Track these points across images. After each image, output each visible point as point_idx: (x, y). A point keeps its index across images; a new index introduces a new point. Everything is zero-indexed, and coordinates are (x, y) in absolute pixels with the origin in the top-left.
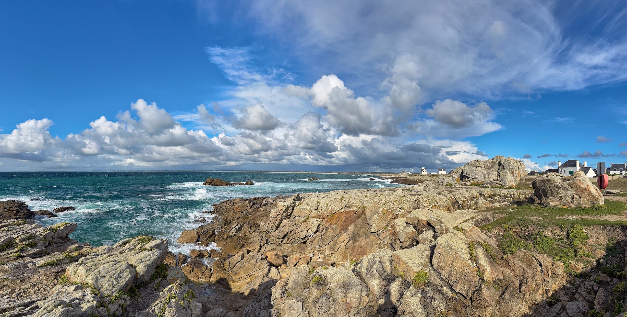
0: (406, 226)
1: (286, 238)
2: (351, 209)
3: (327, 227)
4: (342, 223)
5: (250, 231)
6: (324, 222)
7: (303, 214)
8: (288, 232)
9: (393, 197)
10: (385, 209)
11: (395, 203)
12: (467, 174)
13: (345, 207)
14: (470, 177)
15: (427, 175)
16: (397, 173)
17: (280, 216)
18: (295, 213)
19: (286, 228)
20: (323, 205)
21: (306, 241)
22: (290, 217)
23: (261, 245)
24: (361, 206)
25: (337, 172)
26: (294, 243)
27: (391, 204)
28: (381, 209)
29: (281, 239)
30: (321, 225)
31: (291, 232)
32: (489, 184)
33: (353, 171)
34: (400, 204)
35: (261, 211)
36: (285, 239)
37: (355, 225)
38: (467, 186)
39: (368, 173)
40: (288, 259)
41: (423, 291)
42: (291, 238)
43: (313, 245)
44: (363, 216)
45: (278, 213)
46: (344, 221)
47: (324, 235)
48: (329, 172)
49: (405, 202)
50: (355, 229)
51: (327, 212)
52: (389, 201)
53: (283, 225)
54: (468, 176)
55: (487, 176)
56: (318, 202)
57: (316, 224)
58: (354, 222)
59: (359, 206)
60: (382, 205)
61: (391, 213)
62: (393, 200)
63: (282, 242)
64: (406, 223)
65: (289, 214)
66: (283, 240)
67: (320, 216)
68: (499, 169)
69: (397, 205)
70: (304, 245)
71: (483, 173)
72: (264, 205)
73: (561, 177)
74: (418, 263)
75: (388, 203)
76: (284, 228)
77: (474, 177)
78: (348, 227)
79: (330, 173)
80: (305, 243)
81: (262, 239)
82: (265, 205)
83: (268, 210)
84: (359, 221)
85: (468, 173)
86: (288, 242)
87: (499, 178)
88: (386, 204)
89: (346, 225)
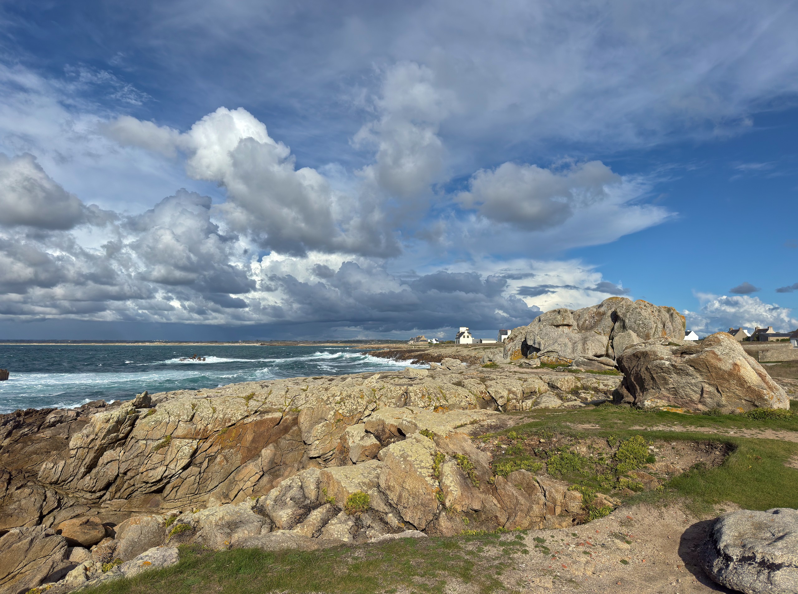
0: (363, 437)
1: (112, 489)
2: (270, 416)
3: (213, 454)
4: (248, 445)
5: (7, 489)
6: (207, 444)
7: (158, 434)
8: (118, 475)
9: (358, 390)
10: (340, 411)
11: (360, 400)
12: (534, 343)
13: (256, 412)
14: (542, 348)
15: (472, 345)
16: (406, 342)
17: (98, 443)
18: (138, 431)
19: (115, 465)
20: (205, 411)
21: (163, 488)
22: (124, 443)
23: (41, 513)
24: (291, 409)
25: (257, 342)
26: (134, 495)
27: (353, 402)
28: (332, 413)
29: (100, 491)
30: (199, 452)
31: (125, 473)
32: (584, 363)
33: (299, 339)
34: (372, 401)
35: (41, 440)
36: (110, 490)
37: (277, 447)
38: (532, 368)
39: (337, 342)
40: (116, 529)
41: (358, 519)
42: (125, 486)
43: (178, 494)
44: (295, 428)
45: (92, 437)
46: (253, 441)
47: (207, 470)
48: (237, 342)
49: (384, 399)
50: (275, 455)
51: (214, 426)
52: (350, 396)
53: (106, 461)
54: (537, 346)
55: (580, 346)
56: (194, 406)
57: (187, 451)
58: (276, 442)
59: (287, 410)
60: (333, 405)
61: (353, 418)
62: (357, 395)
63: (101, 497)
64: (367, 431)
65: (121, 435)
66: (104, 494)
67: (198, 433)
68: (613, 330)
69: (365, 403)
70: (158, 497)
71: (570, 339)
72: (50, 426)
73: (675, 348)
74: (359, 483)
75: (347, 401)
76: (107, 466)
77: (550, 349)
78: (260, 451)
79: (238, 344)
80: (160, 491)
81: (44, 500)
82: (53, 425)
83: (61, 436)
84: (285, 438)
85: (538, 339)
86: (118, 495)
87: (610, 351)
88: (342, 403)
89: (256, 448)
